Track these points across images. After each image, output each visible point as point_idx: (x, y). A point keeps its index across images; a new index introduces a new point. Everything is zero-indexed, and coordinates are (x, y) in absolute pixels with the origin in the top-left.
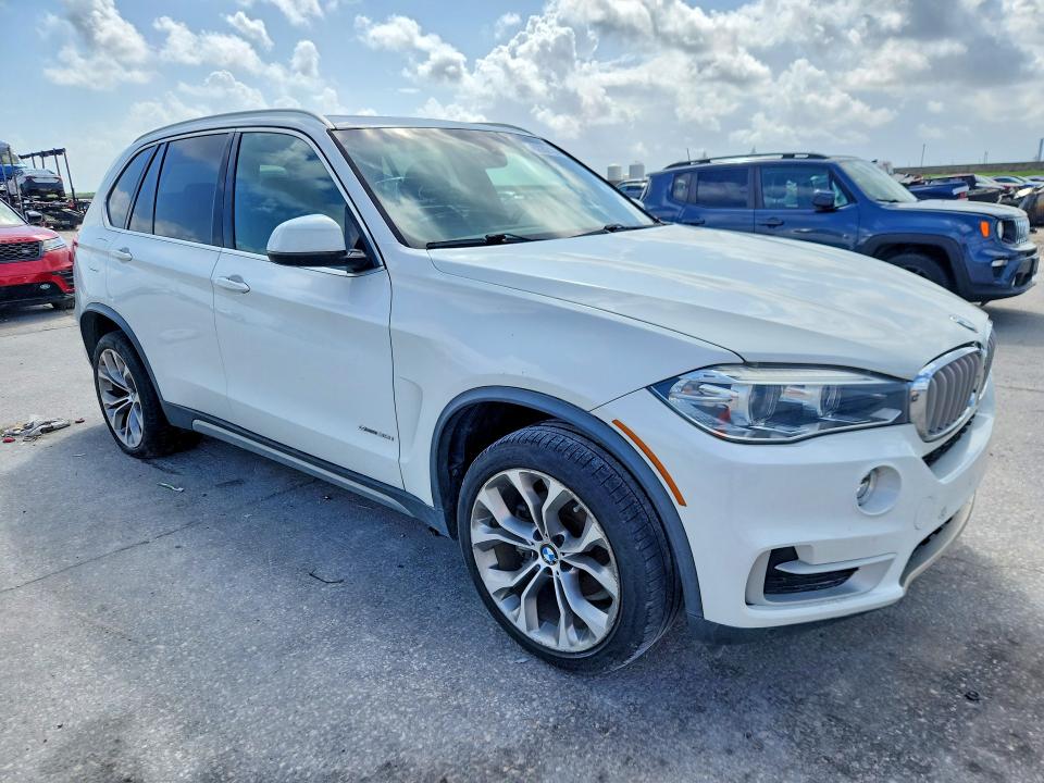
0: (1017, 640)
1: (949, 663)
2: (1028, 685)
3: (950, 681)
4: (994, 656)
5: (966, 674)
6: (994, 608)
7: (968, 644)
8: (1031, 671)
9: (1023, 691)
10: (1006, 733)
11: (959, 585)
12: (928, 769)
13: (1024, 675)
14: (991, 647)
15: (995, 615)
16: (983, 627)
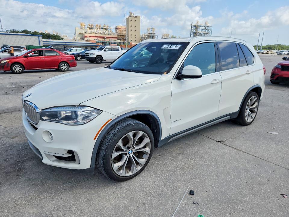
0: (18, 176)
1: (27, 163)
2: (10, 169)
3: (24, 161)
4: (20, 170)
5: (22, 164)
6: (28, 180)
7: (27, 169)
8: (11, 172)
9: (10, 168)
10: (10, 161)
11: (41, 180)
12: (18, 151)
13: (12, 171)
14: (22, 171)
15: (26, 179)
16: (27, 174)
